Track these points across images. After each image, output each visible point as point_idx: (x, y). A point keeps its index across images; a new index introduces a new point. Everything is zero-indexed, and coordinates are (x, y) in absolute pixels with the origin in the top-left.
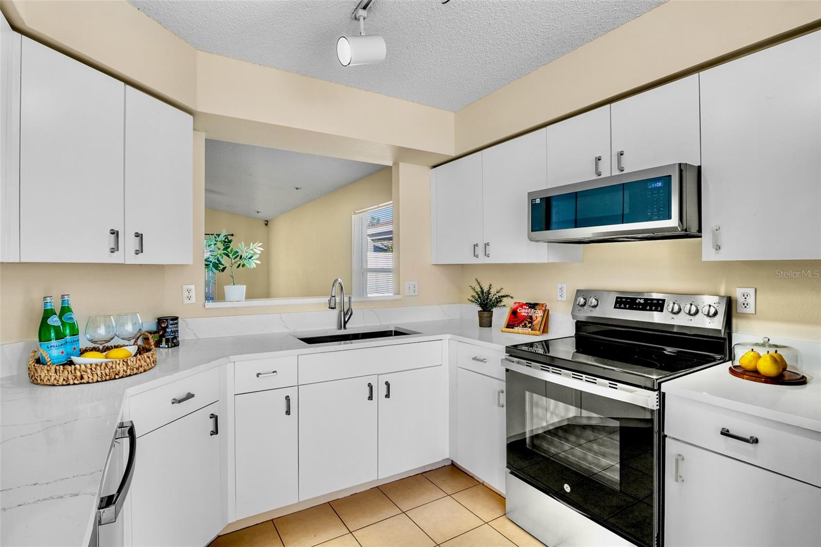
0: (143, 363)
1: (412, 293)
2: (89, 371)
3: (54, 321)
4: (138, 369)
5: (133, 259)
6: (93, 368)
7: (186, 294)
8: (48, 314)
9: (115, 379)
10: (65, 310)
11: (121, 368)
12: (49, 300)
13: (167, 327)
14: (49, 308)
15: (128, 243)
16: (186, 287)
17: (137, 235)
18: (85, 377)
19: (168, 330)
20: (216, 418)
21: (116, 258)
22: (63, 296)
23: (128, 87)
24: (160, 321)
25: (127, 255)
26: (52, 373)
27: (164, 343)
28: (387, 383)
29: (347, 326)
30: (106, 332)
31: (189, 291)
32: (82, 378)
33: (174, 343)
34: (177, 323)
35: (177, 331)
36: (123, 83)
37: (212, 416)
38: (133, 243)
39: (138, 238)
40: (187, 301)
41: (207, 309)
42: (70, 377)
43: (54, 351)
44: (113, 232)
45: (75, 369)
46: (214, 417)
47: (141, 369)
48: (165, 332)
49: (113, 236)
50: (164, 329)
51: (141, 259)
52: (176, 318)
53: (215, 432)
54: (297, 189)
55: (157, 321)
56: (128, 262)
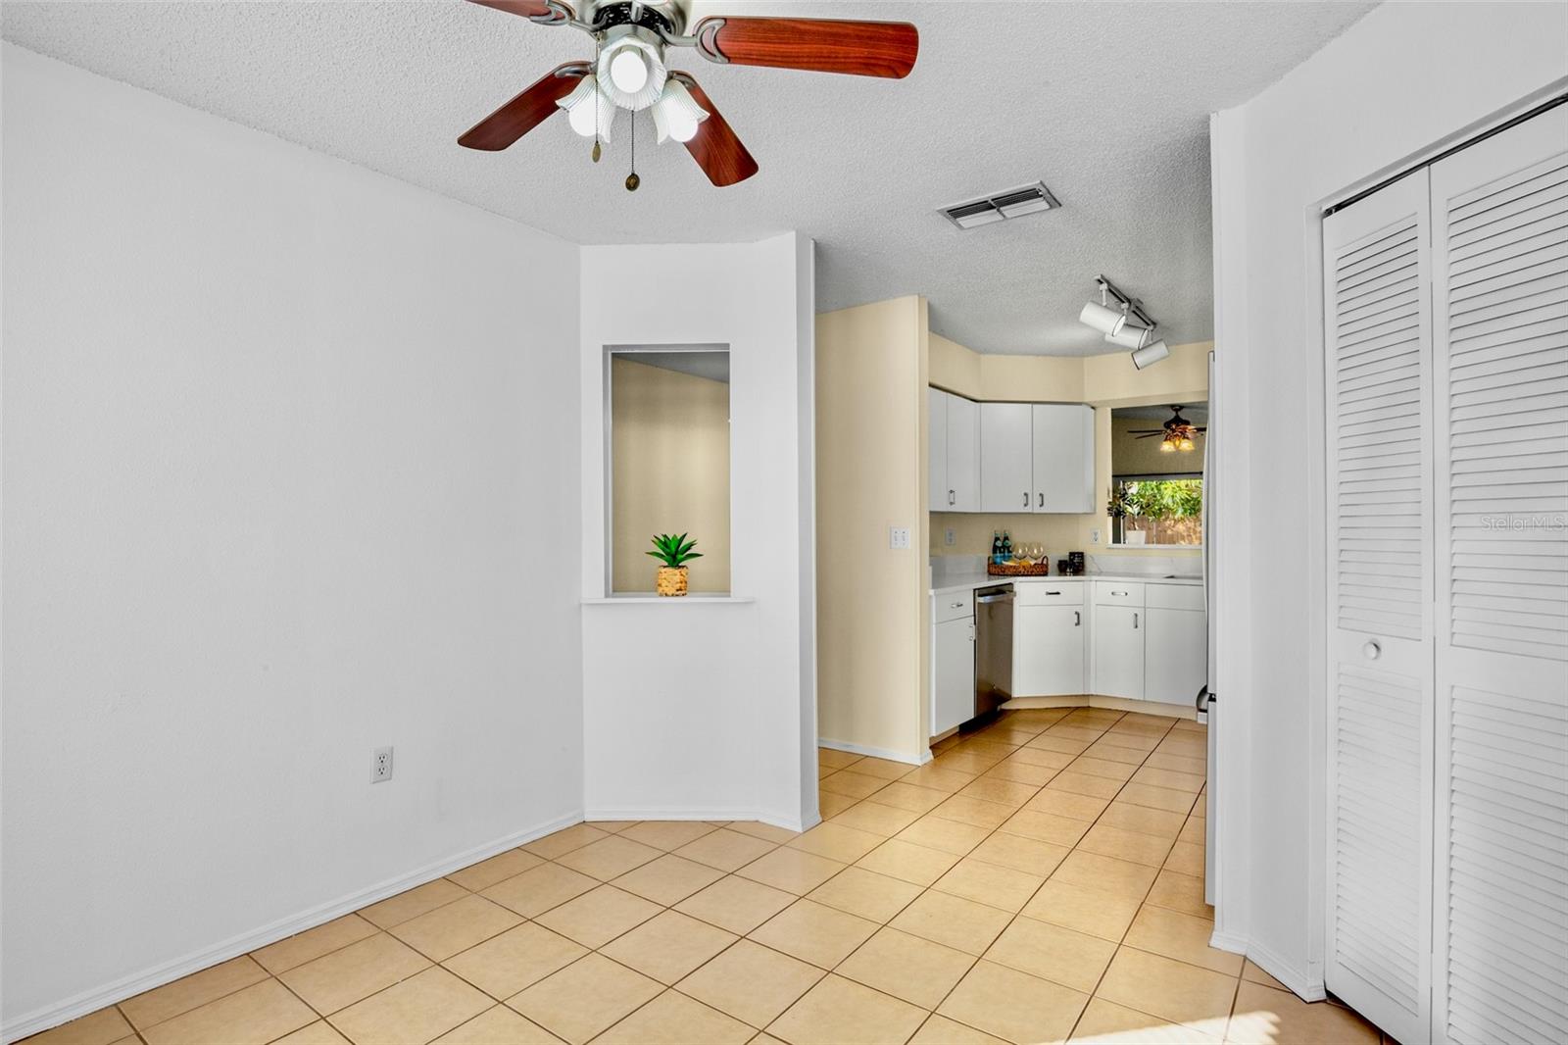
3: (999, 543)
5: (1038, 510)
6: (1012, 567)
8: (997, 539)
10: (1006, 538)
12: (996, 532)
13: (1074, 559)
14: (997, 536)
15: (1035, 500)
17: (1040, 495)
19: (1076, 561)
21: (1028, 509)
22: (1003, 531)
24: (1071, 554)
25: (1034, 507)
27: (1068, 569)
30: (1023, 552)
31: (1093, 534)
34: (1084, 557)
35: (1083, 563)
36: (1031, 405)
37: (1076, 613)
38: (1038, 501)
39: (1040, 498)
40: (1093, 541)
41: (1109, 548)
43: (998, 558)
44: (1026, 494)
46: (1078, 614)
48: (1074, 562)
49: (1025, 496)
50: (1072, 560)
51: (1043, 510)
52: (1083, 553)
53: (1078, 624)
55: (1069, 554)
56: (1035, 511)
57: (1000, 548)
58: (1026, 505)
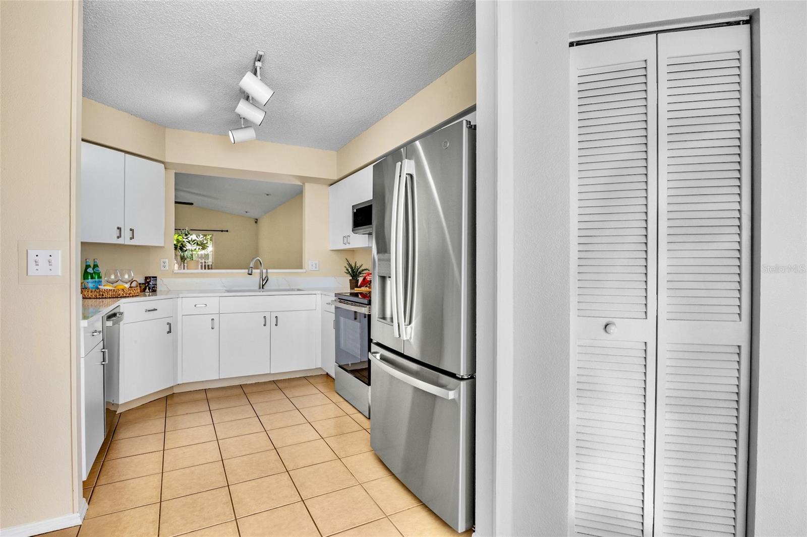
0: (132, 292)
1: (314, 269)
2: (106, 292)
3: (90, 270)
4: (129, 294)
5: (128, 242)
6: (108, 291)
7: (162, 264)
8: (87, 267)
9: (118, 297)
10: (95, 266)
11: (121, 292)
12: (88, 260)
13: (150, 281)
14: (88, 264)
15: (127, 234)
16: (162, 260)
17: (131, 230)
18: (104, 295)
19: (150, 283)
20: (170, 324)
21: (120, 241)
22: (94, 260)
23: (127, 155)
24: (146, 278)
25: (125, 240)
26: (90, 293)
27: (147, 289)
28: (276, 317)
29: (264, 287)
30: (115, 277)
31: (164, 263)
32: (103, 295)
33: (154, 290)
34: (156, 280)
35: (156, 284)
36: (124, 153)
37: (168, 324)
38: (129, 234)
39: (131, 232)
40: (163, 269)
41: (175, 273)
42: (97, 294)
43: (90, 284)
44: (119, 228)
45: (100, 291)
46: (169, 324)
47: (131, 295)
48: (149, 284)
49: (118, 230)
50: (148, 283)
51: (133, 242)
52: (156, 277)
53: (169, 332)
54: (268, 195)
55: (144, 278)
56: (126, 244)
57: (91, 274)
58: (118, 238)
